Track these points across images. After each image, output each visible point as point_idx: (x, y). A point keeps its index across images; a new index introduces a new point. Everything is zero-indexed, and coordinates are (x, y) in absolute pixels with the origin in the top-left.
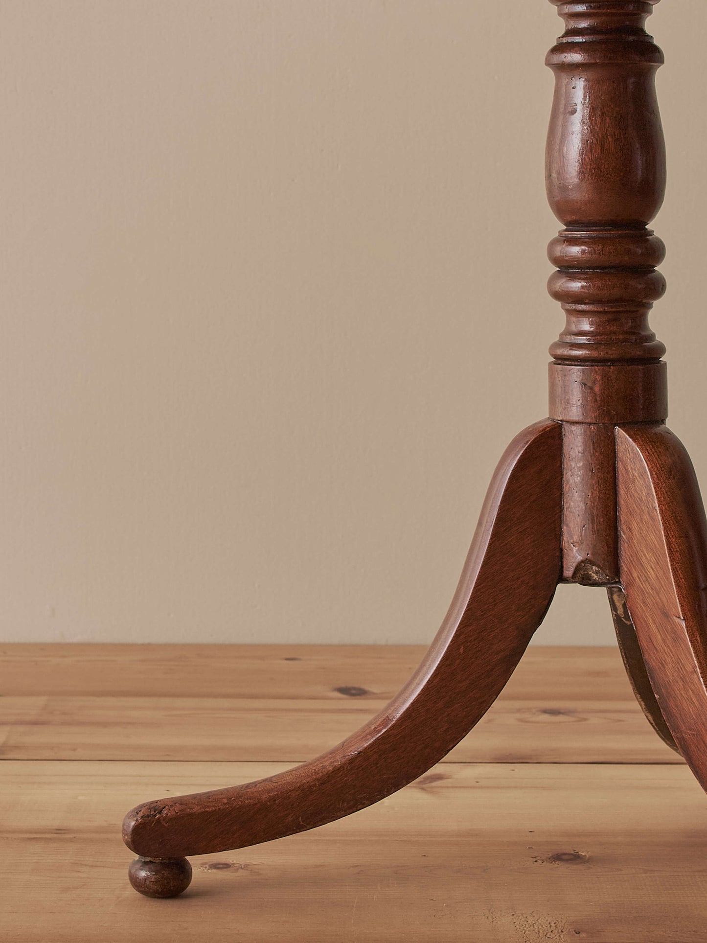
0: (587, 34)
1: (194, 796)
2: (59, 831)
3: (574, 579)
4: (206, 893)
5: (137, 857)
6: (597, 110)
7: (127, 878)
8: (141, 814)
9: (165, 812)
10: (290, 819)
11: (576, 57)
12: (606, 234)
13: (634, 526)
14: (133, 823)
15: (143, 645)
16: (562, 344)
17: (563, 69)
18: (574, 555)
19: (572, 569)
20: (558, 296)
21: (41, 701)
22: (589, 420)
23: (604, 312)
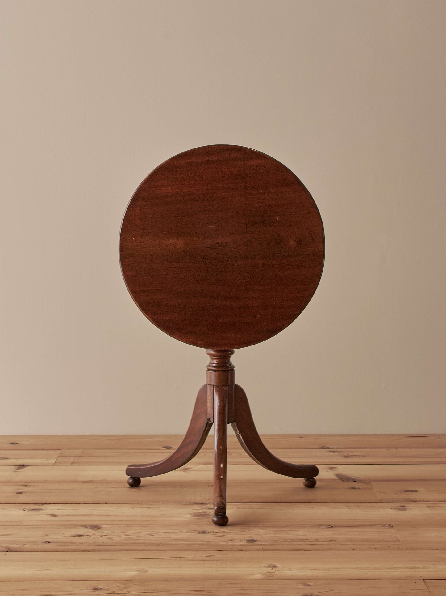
15: (108, 435)
21: (81, 451)
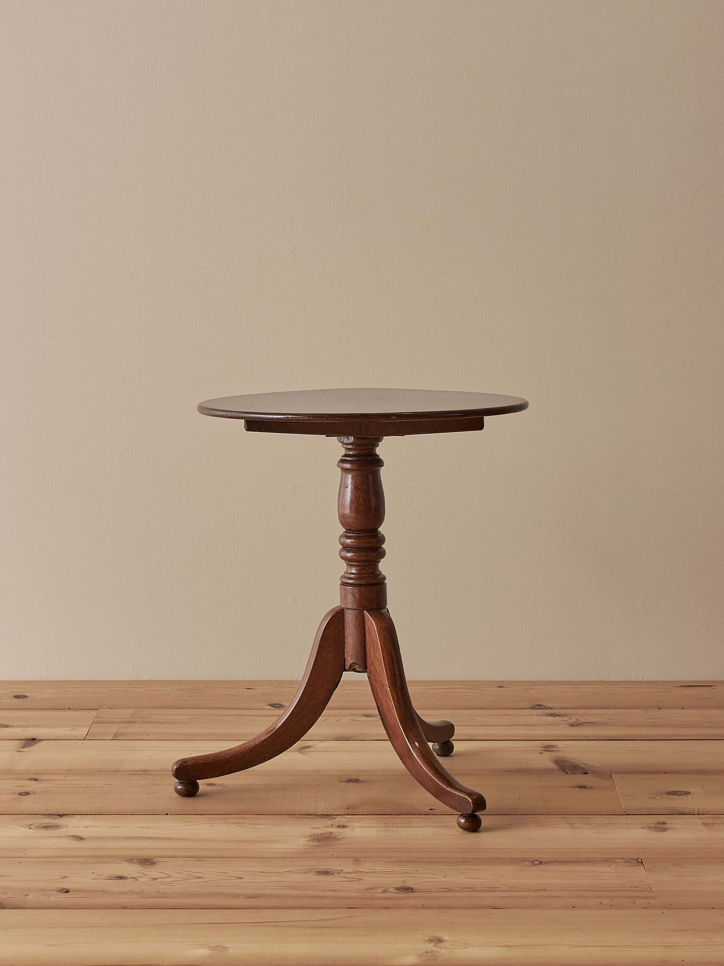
0: (352, 457)
1: (200, 756)
2: (144, 771)
3: (349, 670)
4: (205, 795)
5: (177, 780)
6: (356, 488)
7: (174, 789)
8: (179, 764)
9: (188, 762)
10: (238, 765)
11: (348, 466)
12: (358, 535)
13: (371, 650)
14: (176, 767)
16: (343, 577)
17: (345, 470)
18: (349, 661)
19: (349, 666)
20: (343, 558)
22: (354, 608)
23: (360, 566)
